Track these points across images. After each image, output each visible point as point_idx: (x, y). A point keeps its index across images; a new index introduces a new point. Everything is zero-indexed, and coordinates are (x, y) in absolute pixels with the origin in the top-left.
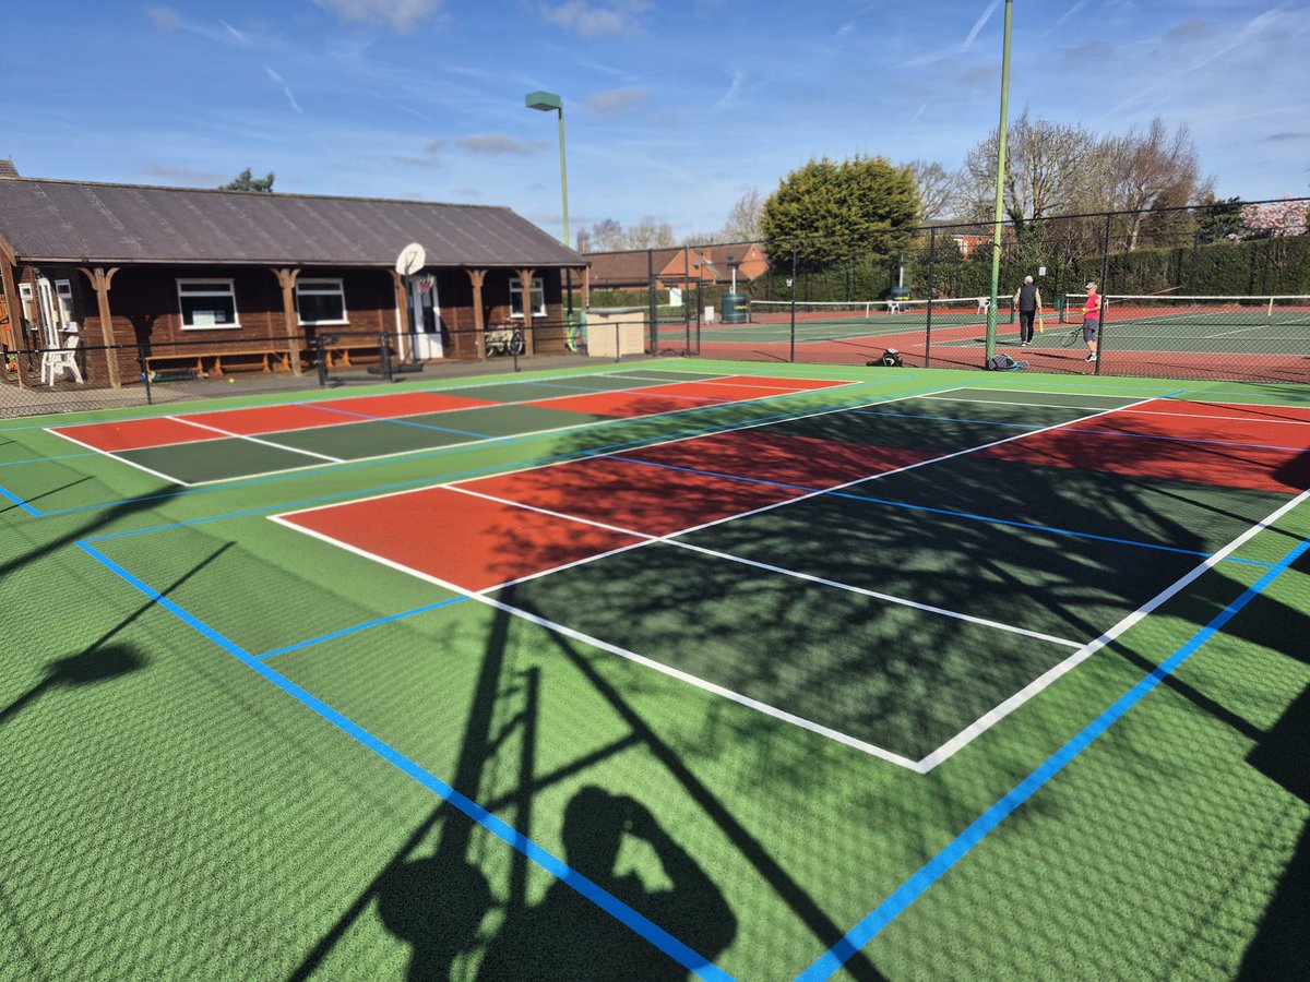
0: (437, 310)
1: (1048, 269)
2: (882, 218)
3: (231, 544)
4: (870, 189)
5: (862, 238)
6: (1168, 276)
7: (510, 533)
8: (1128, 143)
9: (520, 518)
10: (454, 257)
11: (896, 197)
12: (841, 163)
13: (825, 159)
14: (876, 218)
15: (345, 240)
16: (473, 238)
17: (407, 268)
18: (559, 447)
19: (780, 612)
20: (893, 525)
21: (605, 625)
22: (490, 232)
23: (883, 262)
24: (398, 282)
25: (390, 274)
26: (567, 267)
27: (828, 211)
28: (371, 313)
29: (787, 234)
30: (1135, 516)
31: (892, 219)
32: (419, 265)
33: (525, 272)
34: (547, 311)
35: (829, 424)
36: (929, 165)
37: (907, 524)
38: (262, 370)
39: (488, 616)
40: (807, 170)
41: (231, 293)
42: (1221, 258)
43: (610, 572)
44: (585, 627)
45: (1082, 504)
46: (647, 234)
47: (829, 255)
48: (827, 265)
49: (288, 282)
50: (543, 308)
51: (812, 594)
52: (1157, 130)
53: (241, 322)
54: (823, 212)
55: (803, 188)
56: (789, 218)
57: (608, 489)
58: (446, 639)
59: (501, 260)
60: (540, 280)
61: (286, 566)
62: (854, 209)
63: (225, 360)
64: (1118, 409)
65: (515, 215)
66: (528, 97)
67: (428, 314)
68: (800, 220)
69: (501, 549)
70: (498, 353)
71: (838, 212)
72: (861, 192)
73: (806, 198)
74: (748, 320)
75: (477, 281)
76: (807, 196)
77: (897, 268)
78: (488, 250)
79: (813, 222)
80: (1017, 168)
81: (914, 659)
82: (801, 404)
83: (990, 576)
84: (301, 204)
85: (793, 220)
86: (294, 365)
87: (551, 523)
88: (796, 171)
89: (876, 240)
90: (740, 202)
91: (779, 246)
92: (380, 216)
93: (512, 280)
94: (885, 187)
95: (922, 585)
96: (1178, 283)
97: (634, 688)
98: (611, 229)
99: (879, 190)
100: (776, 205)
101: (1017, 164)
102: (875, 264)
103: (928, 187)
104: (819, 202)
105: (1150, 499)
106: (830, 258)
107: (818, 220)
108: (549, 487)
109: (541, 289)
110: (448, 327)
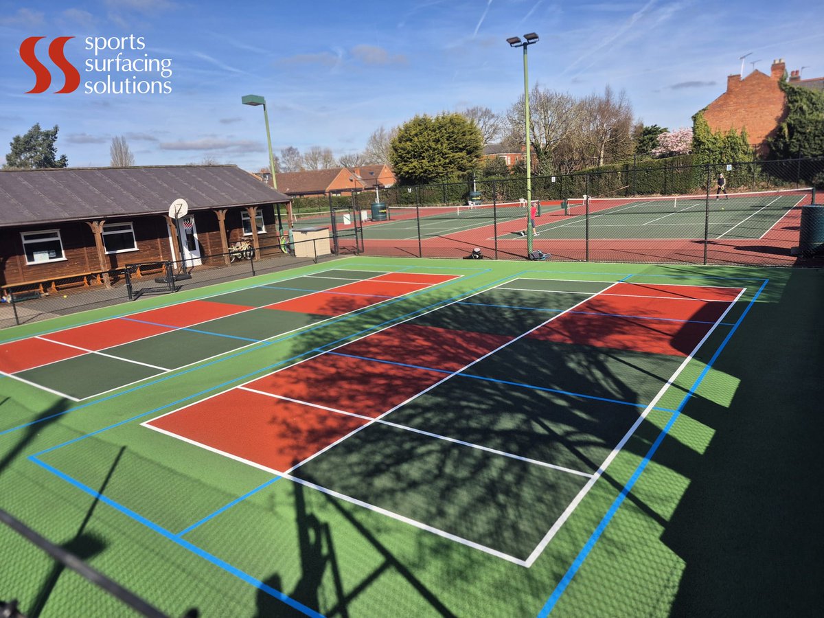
0: (195, 235)
1: (556, 177)
2: (461, 150)
3: (123, 449)
4: (453, 132)
5: (450, 163)
6: (622, 180)
7: (284, 422)
8: (593, 101)
9: (286, 408)
10: (206, 203)
11: (468, 137)
12: (435, 117)
13: (425, 115)
14: (457, 150)
15: (132, 197)
16: (216, 189)
17: (177, 214)
18: (295, 346)
19: (440, 467)
20: (489, 396)
21: (353, 487)
22: (226, 183)
23: (463, 176)
24: (169, 223)
25: (165, 218)
26: (277, 203)
27: (430, 147)
28: (153, 242)
29: (405, 161)
30: (606, 381)
31: (467, 150)
32: (184, 212)
33: (252, 208)
34: (266, 229)
35: (446, 316)
36: (484, 110)
37: (495, 395)
38: (83, 285)
39: (290, 488)
40: (415, 121)
41: (59, 238)
42: (648, 169)
43: (348, 448)
44: (345, 490)
45: (579, 373)
46: (317, 156)
47: (432, 173)
48: (431, 179)
49: (98, 230)
50: (264, 228)
51: (455, 452)
52: (608, 93)
53: (66, 256)
54: (426, 147)
55: (413, 133)
56: (406, 151)
57: (332, 380)
58: (271, 507)
59: (235, 202)
60: (261, 211)
61: (165, 463)
62: (445, 145)
63: (57, 282)
64: (599, 293)
65: (240, 169)
66: (243, 98)
67: (190, 238)
68: (413, 153)
69: (283, 436)
70: (237, 259)
71: (436, 147)
72: (448, 135)
73: (416, 139)
74: (388, 218)
75: (221, 217)
76: (416, 138)
77: (472, 180)
78: (226, 196)
79: (421, 153)
80: (535, 117)
81: (507, 492)
82: (427, 297)
83: (539, 429)
84: (99, 174)
85: (408, 153)
86: (105, 281)
87: (307, 412)
88: (408, 122)
89: (459, 163)
90: (373, 135)
91: (401, 169)
92: (153, 177)
93: (242, 213)
94: (461, 131)
95: (507, 439)
96: (627, 184)
97: (379, 530)
98: (293, 153)
99: (458, 133)
100: (397, 143)
101: (535, 115)
102: (459, 177)
103: (484, 123)
104: (424, 141)
105: (612, 365)
106: (433, 175)
107: (424, 152)
108: (297, 381)
109: (262, 217)
110: (203, 245)
